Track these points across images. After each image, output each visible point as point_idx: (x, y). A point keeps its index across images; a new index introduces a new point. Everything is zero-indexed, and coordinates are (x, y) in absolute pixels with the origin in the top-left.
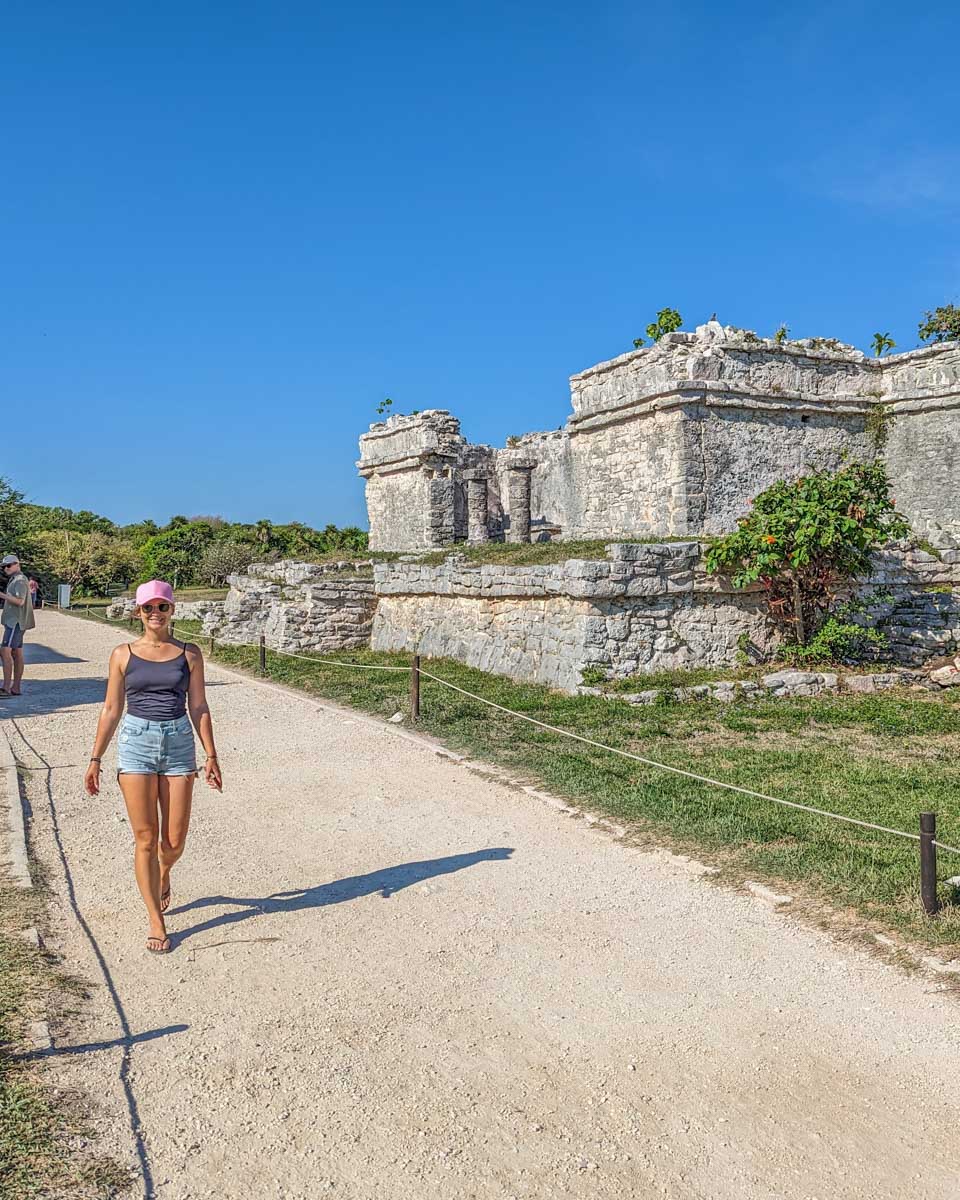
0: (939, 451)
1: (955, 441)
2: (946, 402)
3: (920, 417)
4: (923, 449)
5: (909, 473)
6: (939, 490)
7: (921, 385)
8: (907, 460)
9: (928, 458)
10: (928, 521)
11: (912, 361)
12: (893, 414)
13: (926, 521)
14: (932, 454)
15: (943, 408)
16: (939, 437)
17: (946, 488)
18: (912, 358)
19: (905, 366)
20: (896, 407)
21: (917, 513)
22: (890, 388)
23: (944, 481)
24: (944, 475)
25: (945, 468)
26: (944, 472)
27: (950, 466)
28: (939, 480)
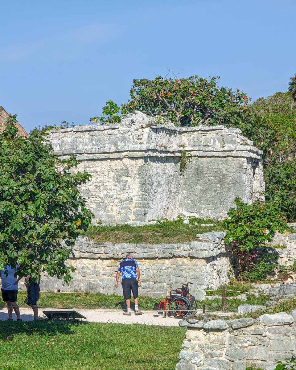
0: (215, 177)
1: (224, 173)
2: (220, 154)
3: (205, 159)
4: (206, 175)
5: (199, 187)
6: (215, 196)
7: (205, 144)
8: (198, 180)
9: (209, 180)
10: (210, 211)
11: (199, 132)
12: (191, 157)
13: (208, 210)
14: (212, 178)
15: (218, 157)
16: (215, 170)
17: (219, 195)
18: (200, 130)
19: (195, 133)
20: (193, 153)
21: (204, 206)
22: (187, 143)
23: (218, 192)
24: (218, 189)
25: (219, 185)
26: (218, 187)
27: (222, 185)
28: (215, 191)
